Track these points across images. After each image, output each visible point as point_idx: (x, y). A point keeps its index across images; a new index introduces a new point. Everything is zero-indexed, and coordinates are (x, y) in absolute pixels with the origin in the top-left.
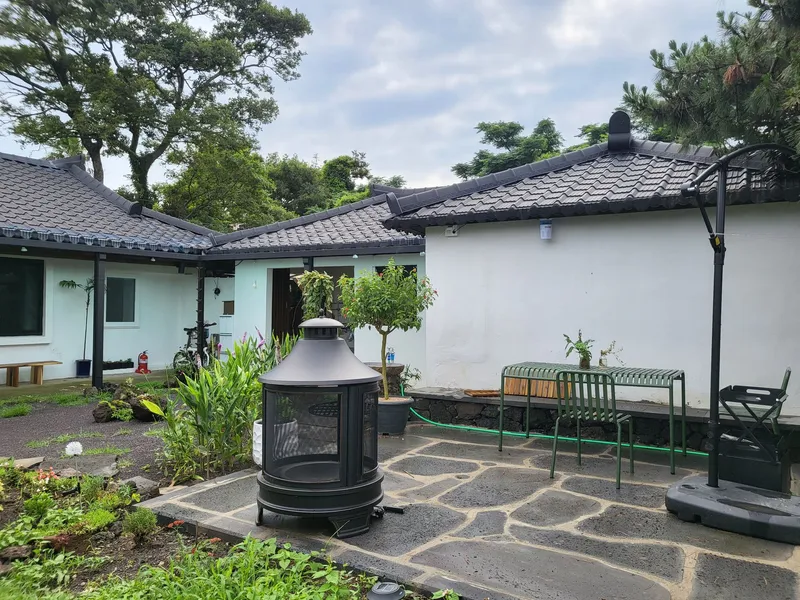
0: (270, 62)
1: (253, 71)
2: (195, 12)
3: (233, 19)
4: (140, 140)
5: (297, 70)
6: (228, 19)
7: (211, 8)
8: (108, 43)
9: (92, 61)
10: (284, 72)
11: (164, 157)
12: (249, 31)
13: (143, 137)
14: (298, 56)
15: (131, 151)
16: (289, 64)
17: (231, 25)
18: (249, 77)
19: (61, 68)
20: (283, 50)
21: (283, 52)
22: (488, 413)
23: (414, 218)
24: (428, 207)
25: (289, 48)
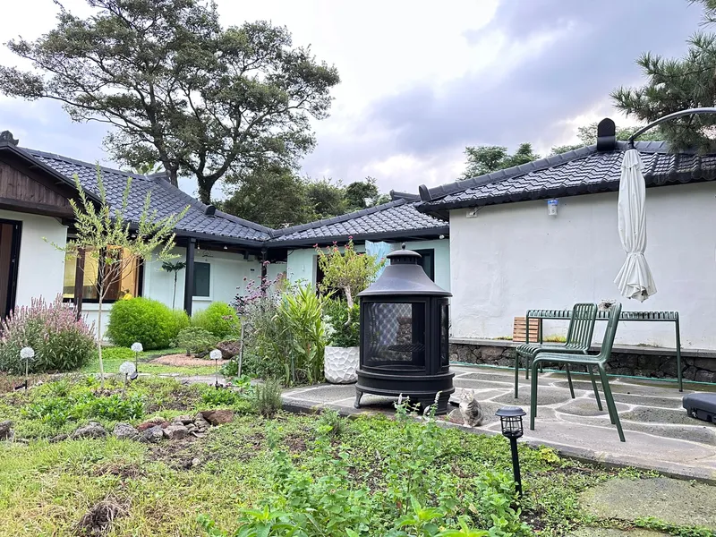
0: (306, 105)
1: (293, 112)
2: (250, 67)
3: (279, 72)
4: (206, 165)
5: (328, 111)
6: (276, 73)
7: (263, 64)
8: (187, 92)
9: (172, 105)
10: (316, 112)
11: (223, 178)
12: (292, 81)
13: (209, 162)
14: (327, 101)
15: (199, 172)
16: (321, 107)
17: (278, 77)
18: (291, 117)
19: (152, 111)
20: (317, 95)
21: (317, 97)
22: (508, 355)
23: (442, 203)
24: (452, 195)
25: (321, 94)
